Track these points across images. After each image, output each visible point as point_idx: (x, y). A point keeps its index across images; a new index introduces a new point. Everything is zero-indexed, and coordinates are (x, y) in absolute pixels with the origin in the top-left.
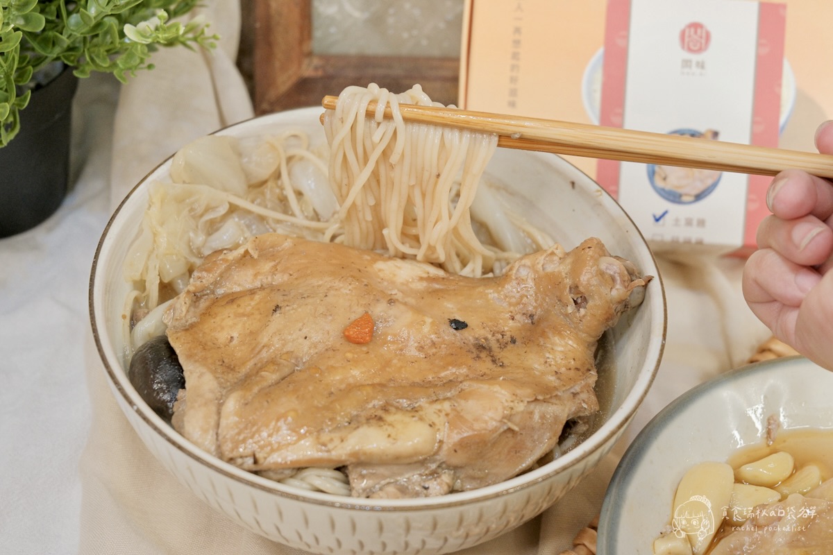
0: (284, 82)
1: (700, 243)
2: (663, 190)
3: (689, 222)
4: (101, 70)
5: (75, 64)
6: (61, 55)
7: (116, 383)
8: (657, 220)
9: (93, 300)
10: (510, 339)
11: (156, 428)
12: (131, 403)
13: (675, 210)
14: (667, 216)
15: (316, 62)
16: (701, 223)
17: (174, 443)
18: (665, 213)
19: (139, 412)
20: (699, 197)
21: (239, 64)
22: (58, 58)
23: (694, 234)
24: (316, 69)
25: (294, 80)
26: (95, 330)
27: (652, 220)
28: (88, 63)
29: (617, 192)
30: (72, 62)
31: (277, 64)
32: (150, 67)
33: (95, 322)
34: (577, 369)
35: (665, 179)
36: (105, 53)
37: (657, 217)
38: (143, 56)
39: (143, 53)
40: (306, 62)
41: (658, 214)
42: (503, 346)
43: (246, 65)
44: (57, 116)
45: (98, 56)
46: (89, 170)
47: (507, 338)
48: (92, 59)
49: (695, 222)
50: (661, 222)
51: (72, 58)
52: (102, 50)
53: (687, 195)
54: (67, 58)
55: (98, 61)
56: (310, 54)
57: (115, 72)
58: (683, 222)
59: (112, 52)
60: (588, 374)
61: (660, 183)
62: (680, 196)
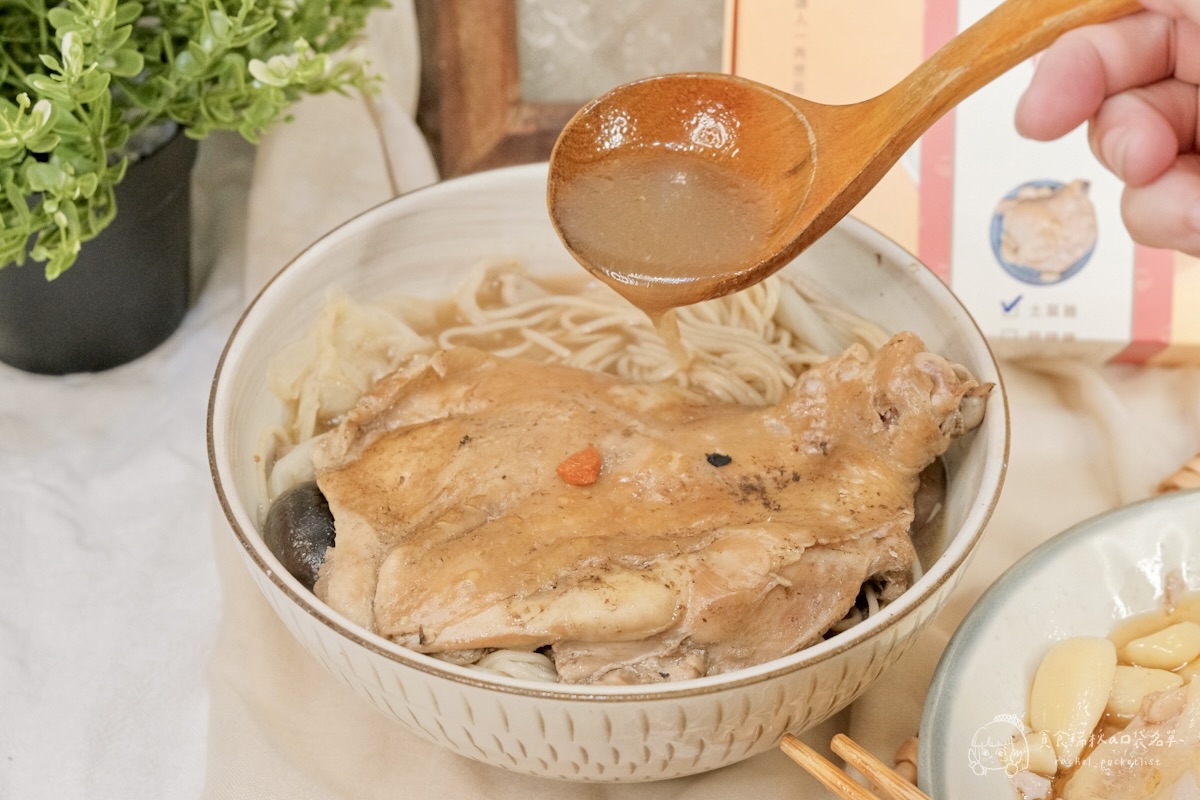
0: (483, 141)
1: (1069, 339)
2: (1014, 266)
3: (1053, 311)
4: (224, 127)
5: (188, 121)
6: (168, 109)
7: (244, 540)
8: (1008, 309)
9: (212, 432)
10: (792, 476)
11: (297, 599)
12: (263, 566)
13: (1032, 294)
14: (1021, 304)
15: (527, 112)
16: (1071, 311)
17: (321, 618)
18: (1019, 299)
19: (275, 579)
20: (1065, 275)
21: (420, 120)
22: (164, 115)
23: (1061, 327)
24: (527, 122)
25: (495, 138)
26: (215, 472)
27: (1000, 309)
28: (205, 120)
29: (948, 272)
30: (185, 118)
31: (472, 118)
32: (289, 119)
33: (215, 461)
34: (883, 507)
35: (1016, 251)
36: (228, 105)
37: (1008, 304)
38: (277, 104)
39: (277, 100)
40: (511, 113)
41: (1009, 301)
42: (782, 485)
43: (430, 122)
44: (170, 197)
45: (218, 107)
46: (218, 276)
47: (788, 475)
48: (211, 115)
49: (1061, 311)
50: (1013, 311)
51: (184, 113)
52: (224, 100)
53: (1049, 272)
54: (178, 113)
55: (217, 114)
56: (518, 103)
57: (242, 129)
58: (1043, 311)
59: (239, 105)
60: (899, 513)
61: (1009, 258)
62: (1039, 274)
